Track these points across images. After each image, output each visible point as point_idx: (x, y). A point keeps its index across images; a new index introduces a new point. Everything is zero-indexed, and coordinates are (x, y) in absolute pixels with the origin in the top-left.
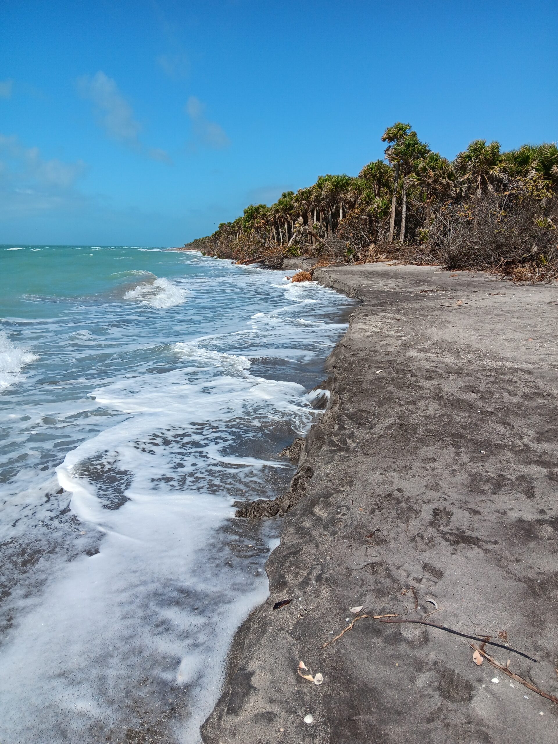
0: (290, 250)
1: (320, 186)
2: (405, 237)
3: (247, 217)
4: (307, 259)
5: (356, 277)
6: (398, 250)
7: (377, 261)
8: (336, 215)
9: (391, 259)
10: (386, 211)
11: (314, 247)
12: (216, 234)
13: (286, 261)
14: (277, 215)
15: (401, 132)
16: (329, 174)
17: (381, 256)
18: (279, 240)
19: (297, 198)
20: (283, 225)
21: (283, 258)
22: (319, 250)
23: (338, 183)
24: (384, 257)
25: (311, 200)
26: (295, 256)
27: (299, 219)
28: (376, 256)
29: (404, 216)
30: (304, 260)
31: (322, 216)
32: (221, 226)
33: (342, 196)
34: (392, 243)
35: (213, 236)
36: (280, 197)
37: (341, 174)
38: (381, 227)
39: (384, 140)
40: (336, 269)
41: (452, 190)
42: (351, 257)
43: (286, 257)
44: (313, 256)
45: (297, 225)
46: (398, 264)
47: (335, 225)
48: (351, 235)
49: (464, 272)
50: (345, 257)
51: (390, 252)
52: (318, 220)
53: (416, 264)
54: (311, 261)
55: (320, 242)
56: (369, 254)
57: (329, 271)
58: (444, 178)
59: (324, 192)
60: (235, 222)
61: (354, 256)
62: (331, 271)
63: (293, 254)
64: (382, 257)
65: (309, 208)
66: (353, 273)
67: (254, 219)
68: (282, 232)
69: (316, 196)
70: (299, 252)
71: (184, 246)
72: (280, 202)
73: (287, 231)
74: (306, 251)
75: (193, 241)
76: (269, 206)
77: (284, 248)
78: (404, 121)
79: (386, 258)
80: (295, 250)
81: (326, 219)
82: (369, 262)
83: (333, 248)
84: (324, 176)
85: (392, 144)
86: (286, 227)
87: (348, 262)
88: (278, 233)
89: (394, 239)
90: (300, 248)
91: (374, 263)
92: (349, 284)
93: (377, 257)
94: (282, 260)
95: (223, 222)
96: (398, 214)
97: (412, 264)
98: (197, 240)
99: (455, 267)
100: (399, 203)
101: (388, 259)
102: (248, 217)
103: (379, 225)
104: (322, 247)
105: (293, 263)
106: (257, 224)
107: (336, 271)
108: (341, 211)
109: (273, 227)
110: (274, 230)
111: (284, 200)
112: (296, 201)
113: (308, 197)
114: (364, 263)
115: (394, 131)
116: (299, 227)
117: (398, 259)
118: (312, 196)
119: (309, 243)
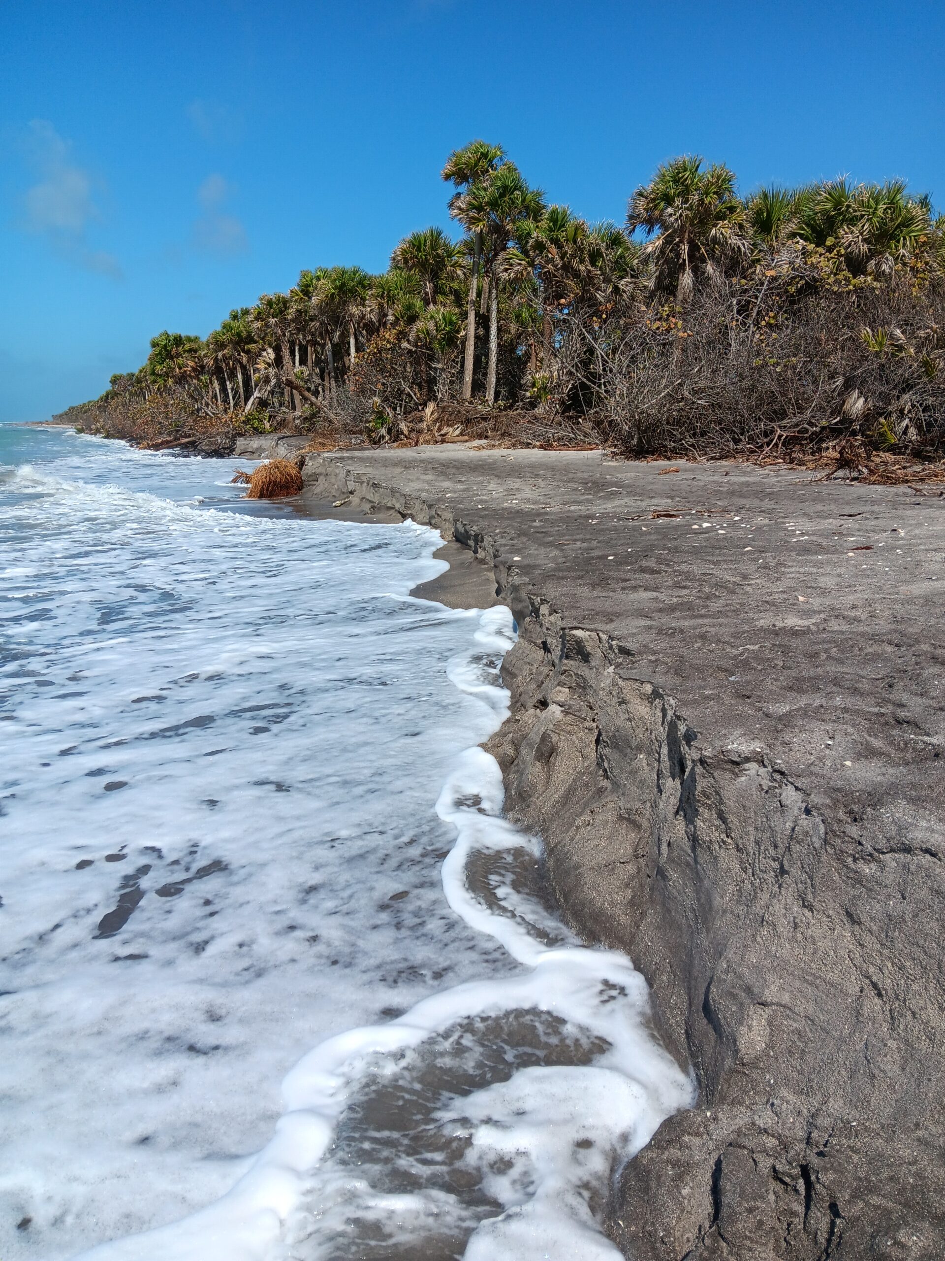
0: (249, 420)
1: (306, 291)
2: (497, 394)
3: (157, 355)
4: (284, 437)
6: (485, 419)
7: (443, 441)
8: (340, 351)
9: (472, 437)
10: (451, 340)
11: (298, 413)
12: (107, 396)
13: (241, 443)
14: (220, 355)
15: (483, 163)
16: (323, 266)
17: (451, 429)
18: (226, 400)
19: (259, 313)
20: (233, 375)
21: (234, 436)
22: (311, 419)
23: (343, 284)
24: (458, 432)
25: (289, 317)
26: (259, 432)
27: (264, 354)
28: (439, 430)
29: (493, 345)
30: (280, 439)
31: (311, 357)
32: (115, 380)
33: (354, 310)
34: (471, 403)
36: (226, 318)
37: (349, 266)
38: (443, 370)
39: (447, 177)
40: (357, 454)
41: (598, 289)
42: (383, 431)
43: (241, 435)
44: (299, 433)
45: (262, 366)
46: (494, 446)
47: (341, 373)
48: (379, 386)
50: (369, 431)
51: (468, 422)
52: (303, 362)
53: (541, 447)
54: (293, 441)
55: (312, 404)
56: (424, 425)
57: (342, 458)
58: (582, 261)
59: (315, 300)
60: (141, 371)
61: (389, 431)
62: (348, 458)
63: (254, 429)
64: (453, 431)
65: (284, 335)
67: (172, 358)
68: (232, 389)
69: (298, 311)
70: (267, 425)
71: (51, 419)
72: (227, 327)
73: (241, 384)
74: (283, 424)
75: (66, 409)
76: (204, 339)
77: (237, 415)
78: (490, 141)
79: (461, 434)
80: (260, 420)
81: (318, 362)
82: (427, 442)
83: (338, 416)
84: (313, 270)
86: (240, 376)
87: (376, 442)
88: (224, 389)
89: (473, 395)
90: (270, 417)
91: (439, 445)
93: (442, 432)
94: (233, 439)
96: (482, 341)
97: (528, 445)
98: (73, 408)
100: (483, 321)
101: (466, 438)
102: (160, 353)
103: (440, 366)
104: (313, 416)
105: (255, 446)
106: (180, 368)
107: (361, 459)
108: (352, 341)
109: (214, 377)
110: (216, 385)
111: (235, 324)
112: (257, 319)
113: (281, 312)
114: (416, 445)
115: (469, 157)
116: (266, 369)
117: (486, 437)
118: (291, 311)
119: (287, 407)
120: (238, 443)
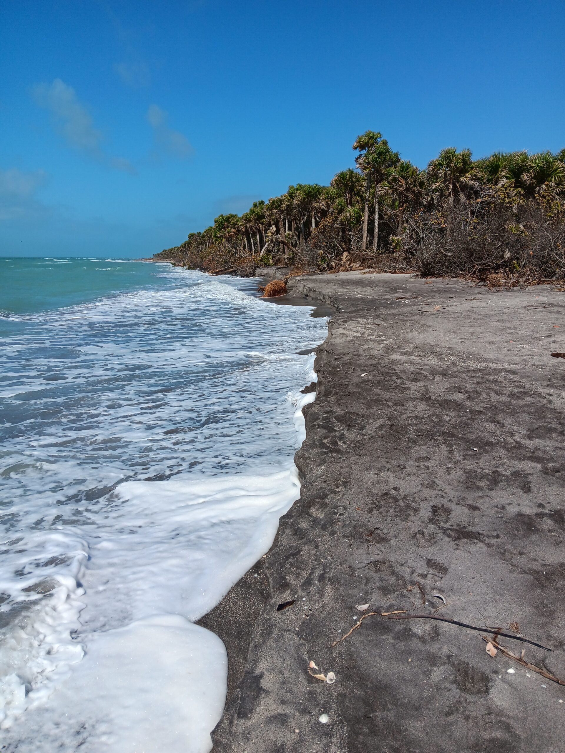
0: (262, 259)
1: (291, 195)
2: (378, 246)
3: (217, 227)
4: (279, 268)
5: (331, 285)
6: (371, 259)
7: (351, 270)
8: (308, 224)
9: (365, 267)
10: (358, 220)
11: (286, 256)
12: (185, 244)
13: (258, 271)
14: (248, 225)
15: (372, 141)
16: (301, 183)
17: (355, 264)
18: (250, 249)
19: (269, 207)
20: (254, 235)
21: (255, 268)
22: (292, 259)
23: (310, 192)
24: (358, 265)
25: (283, 209)
26: (267, 265)
27: (271, 228)
28: (349, 265)
29: (376, 224)
30: (277, 269)
31: (294, 226)
32: (191, 236)
33: (314, 205)
34: (365, 251)
35: (182, 246)
36: (251, 206)
37: (312, 183)
38: (354, 235)
39: (355, 148)
40: (310, 277)
41: (424, 198)
42: (325, 266)
43: (258, 267)
44: (286, 266)
45: (270, 234)
46: (372, 272)
47: (307, 235)
48: (324, 244)
49: (438, 279)
50: (318, 266)
51: (363, 261)
52: (290, 229)
53: (390, 272)
54: (284, 271)
55: (293, 252)
56: (342, 262)
57: (303, 280)
58: (415, 186)
59: (295, 202)
60: (205, 232)
61: (328, 265)
62: (306, 279)
63: (265, 264)
65: (280, 218)
66: (328, 282)
67: (224, 228)
68: (253, 242)
69: (287, 205)
70: (271, 261)
71: (153, 257)
72: (252, 211)
73: (258, 240)
74: (279, 261)
75: (161, 251)
76: (240, 215)
77: (256, 257)
78: (375, 130)
79: (360, 266)
80: (268, 259)
81: (297, 228)
82: (343, 271)
83: (306, 258)
84: (295, 185)
85: (363, 152)
86: (258, 236)
87: (322, 271)
88: (249, 242)
89: (367, 248)
90: (273, 257)
91: (348, 272)
92: (324, 292)
93: (351, 266)
94: (255, 269)
95: (192, 232)
96: (371, 222)
97: (386, 272)
98: (166, 251)
99: (429, 275)
100: (372, 212)
101: (362, 268)
102: (219, 226)
103: (352, 234)
104: (294, 257)
105: (265, 272)
106: (229, 233)
107: (311, 280)
108: (313, 220)
109: (245, 236)
110: (245, 239)
111: (255, 209)
112: (267, 210)
113: (279, 206)
114: (338, 272)
115: (365, 139)
116: (272, 236)
117: (372, 267)
118: (283, 205)
119: (281, 252)
120: (257, 271)
